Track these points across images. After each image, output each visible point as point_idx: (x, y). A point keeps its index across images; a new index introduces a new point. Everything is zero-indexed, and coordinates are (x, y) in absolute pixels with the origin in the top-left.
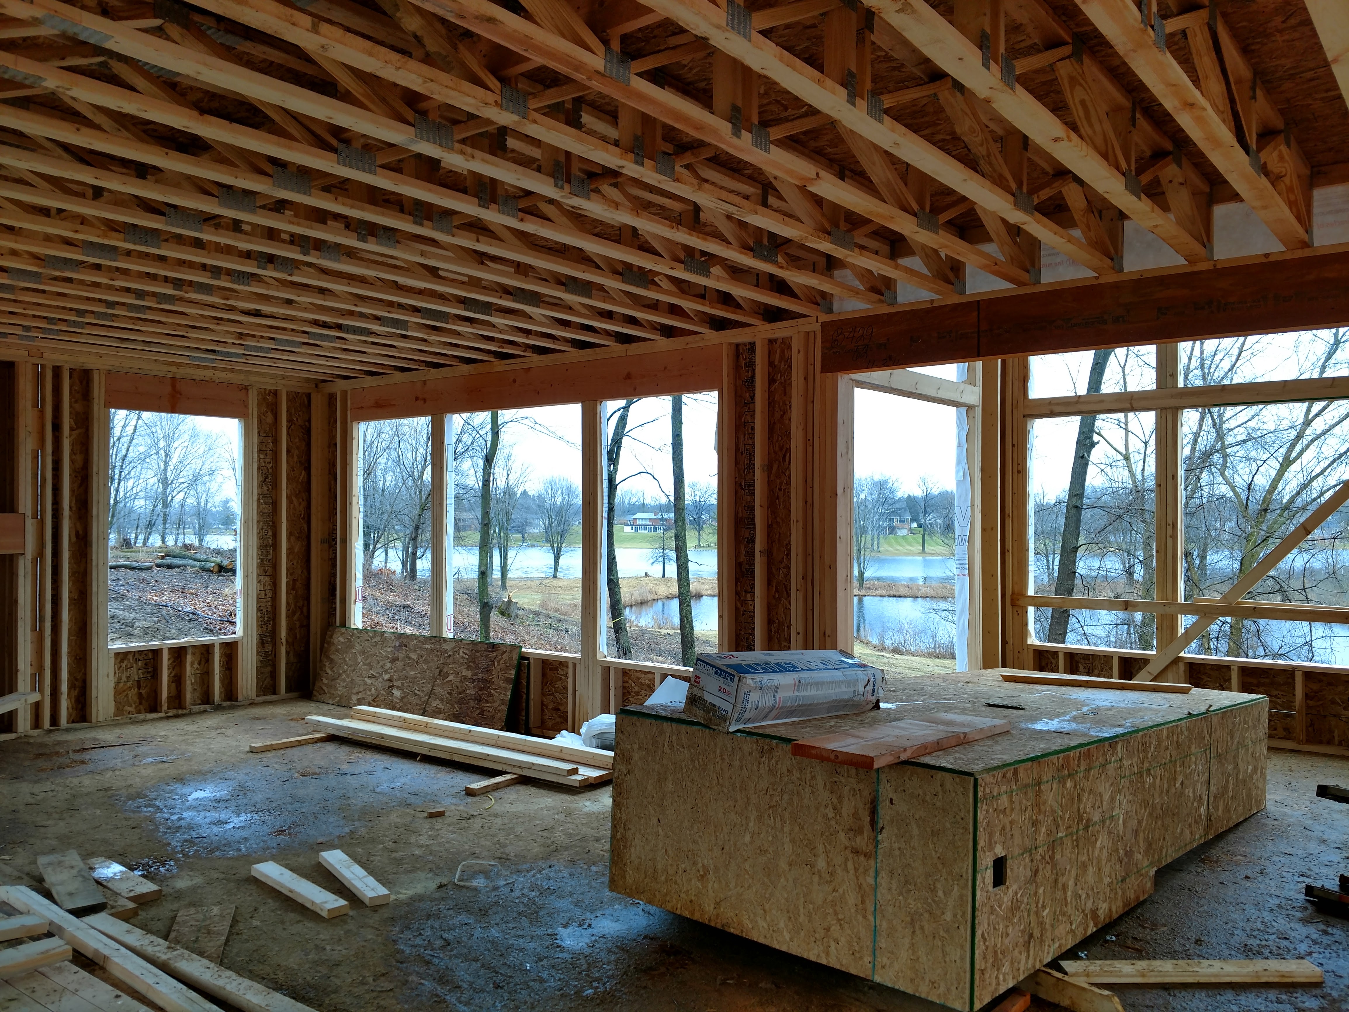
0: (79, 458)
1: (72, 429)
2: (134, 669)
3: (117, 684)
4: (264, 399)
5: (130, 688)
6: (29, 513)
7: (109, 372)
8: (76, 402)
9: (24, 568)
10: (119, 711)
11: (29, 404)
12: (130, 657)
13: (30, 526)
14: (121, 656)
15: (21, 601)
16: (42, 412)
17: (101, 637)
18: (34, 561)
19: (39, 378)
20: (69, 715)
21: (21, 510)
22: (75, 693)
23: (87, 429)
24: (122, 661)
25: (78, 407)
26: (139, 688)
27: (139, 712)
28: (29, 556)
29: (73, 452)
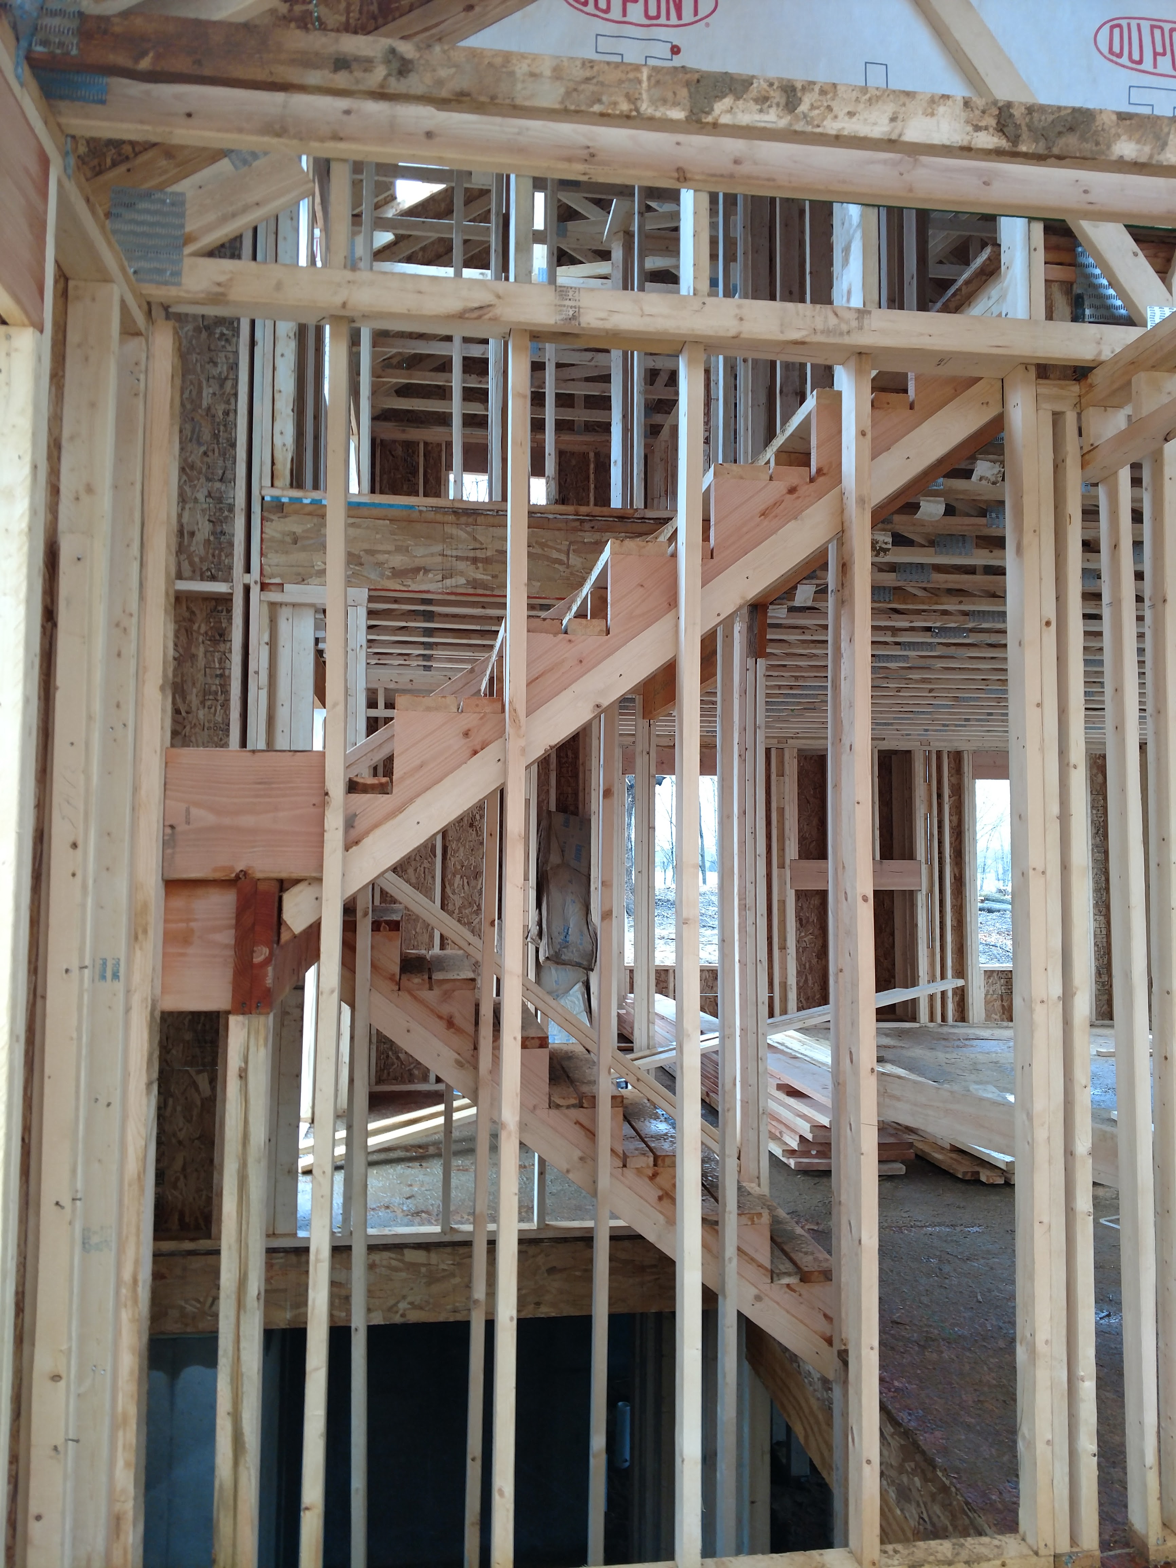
0: (955, 818)
1: (950, 797)
2: (998, 985)
3: (986, 995)
4: (1095, 762)
5: (996, 1000)
6: (923, 861)
7: (975, 752)
8: (952, 776)
9: (921, 900)
10: (988, 1017)
11: (922, 780)
12: (995, 975)
13: (924, 869)
14: (989, 974)
15: (920, 925)
16: (930, 785)
17: (974, 956)
18: (927, 895)
19: (928, 759)
20: (954, 1016)
21: (918, 858)
22: (957, 999)
23: (960, 797)
24: (989, 977)
25: (953, 780)
26: (1002, 1001)
27: (1002, 1020)
28: (924, 892)
29: (951, 815)
